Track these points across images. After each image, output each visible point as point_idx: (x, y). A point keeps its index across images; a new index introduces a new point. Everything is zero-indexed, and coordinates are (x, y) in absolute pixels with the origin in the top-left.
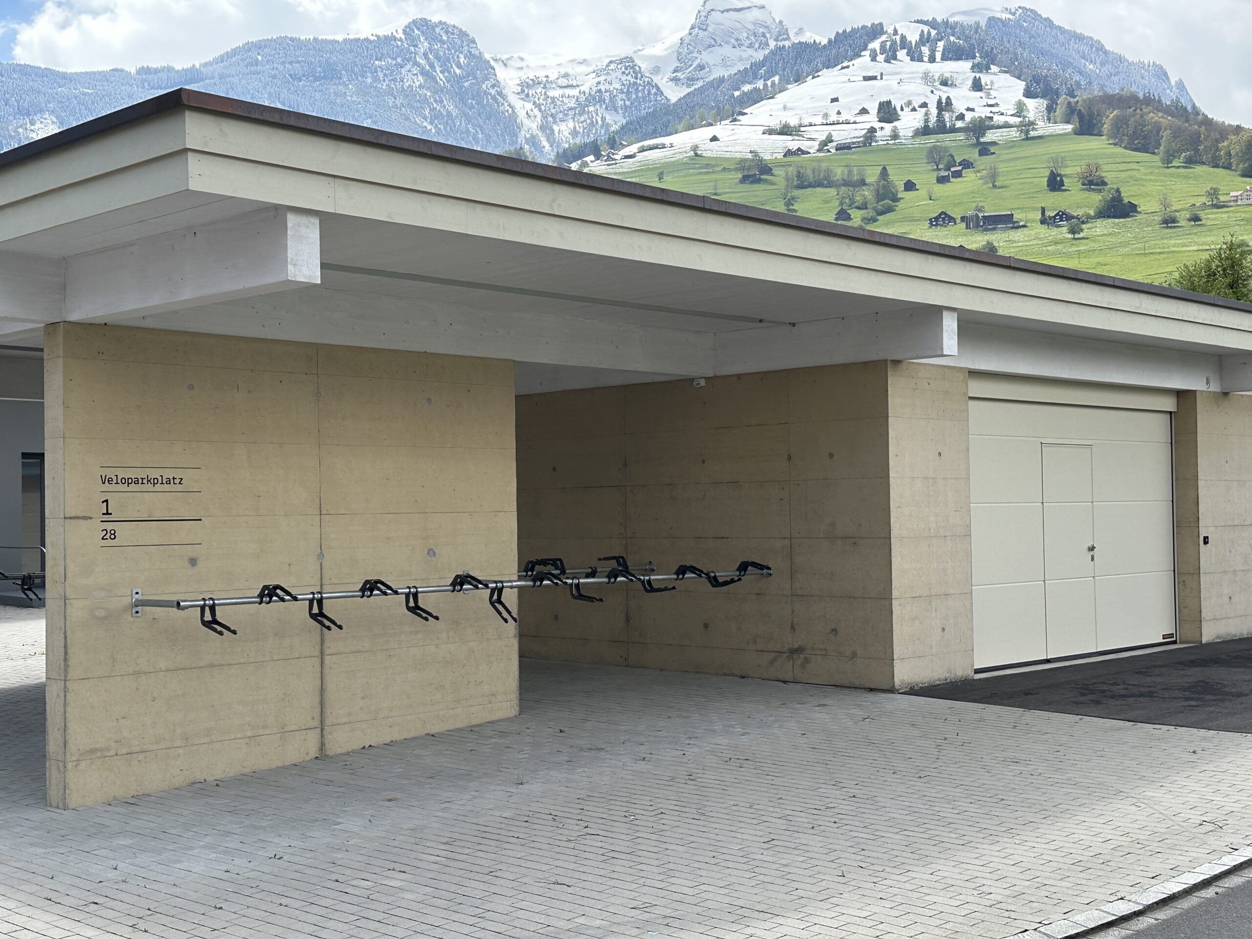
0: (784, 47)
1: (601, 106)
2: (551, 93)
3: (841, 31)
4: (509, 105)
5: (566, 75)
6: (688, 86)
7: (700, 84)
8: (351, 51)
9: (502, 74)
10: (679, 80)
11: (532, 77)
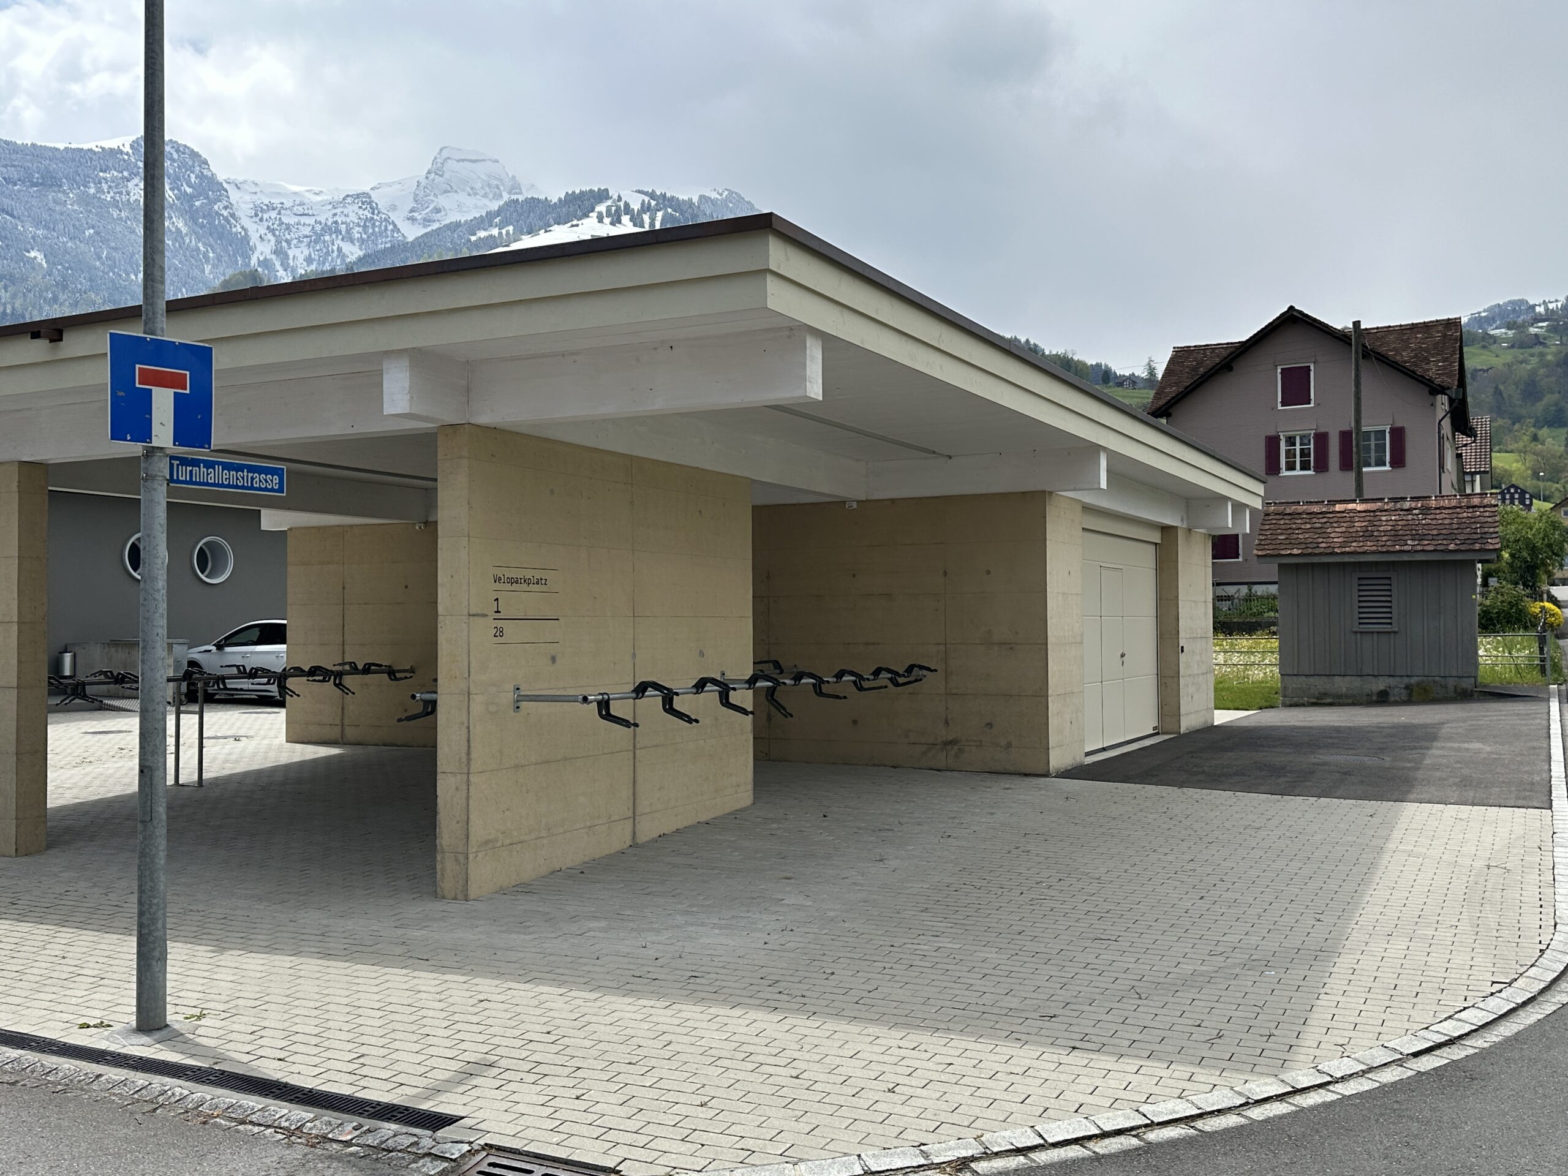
0: (517, 200)
1: (337, 236)
2: (285, 220)
3: (570, 192)
4: (242, 227)
5: (302, 204)
6: (425, 226)
7: (435, 226)
8: (74, 160)
9: (234, 196)
10: (416, 220)
11: (266, 202)
